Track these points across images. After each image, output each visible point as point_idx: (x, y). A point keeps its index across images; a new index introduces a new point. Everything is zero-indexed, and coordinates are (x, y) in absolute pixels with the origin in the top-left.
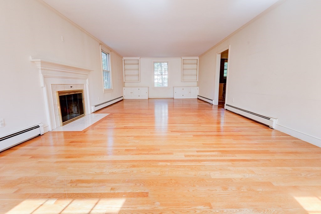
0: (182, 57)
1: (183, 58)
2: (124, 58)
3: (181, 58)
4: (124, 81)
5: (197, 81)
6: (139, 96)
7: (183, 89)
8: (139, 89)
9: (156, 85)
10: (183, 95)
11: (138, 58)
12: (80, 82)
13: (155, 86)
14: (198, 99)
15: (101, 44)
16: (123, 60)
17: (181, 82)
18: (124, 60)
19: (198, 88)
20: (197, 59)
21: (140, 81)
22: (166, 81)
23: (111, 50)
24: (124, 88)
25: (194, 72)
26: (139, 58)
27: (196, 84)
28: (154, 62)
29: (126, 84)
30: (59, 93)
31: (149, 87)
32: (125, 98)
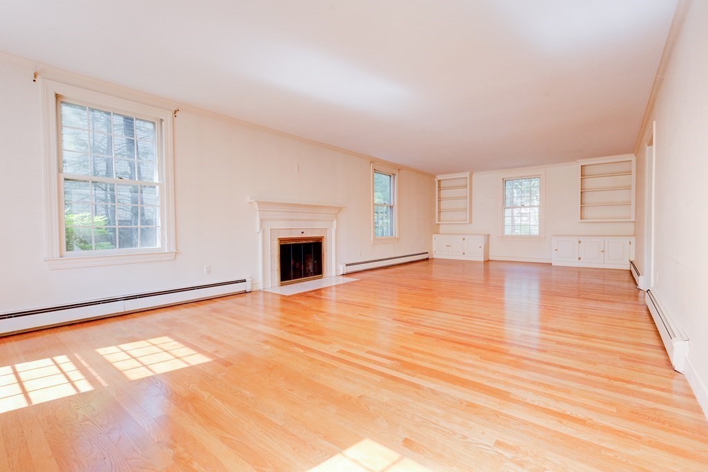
1: (582, 162)
2: (439, 177)
4: (437, 222)
5: (633, 219)
6: (464, 253)
7: (580, 242)
8: (464, 239)
9: (507, 232)
10: (579, 259)
11: (467, 175)
12: (319, 225)
13: (505, 234)
14: (630, 270)
15: (373, 161)
16: (436, 180)
18: (439, 181)
19: (633, 239)
20: (631, 161)
21: (468, 222)
22: (535, 222)
23: (400, 168)
24: (434, 236)
26: (469, 173)
29: (442, 229)
30: (281, 240)
31: (489, 235)
32: (435, 256)
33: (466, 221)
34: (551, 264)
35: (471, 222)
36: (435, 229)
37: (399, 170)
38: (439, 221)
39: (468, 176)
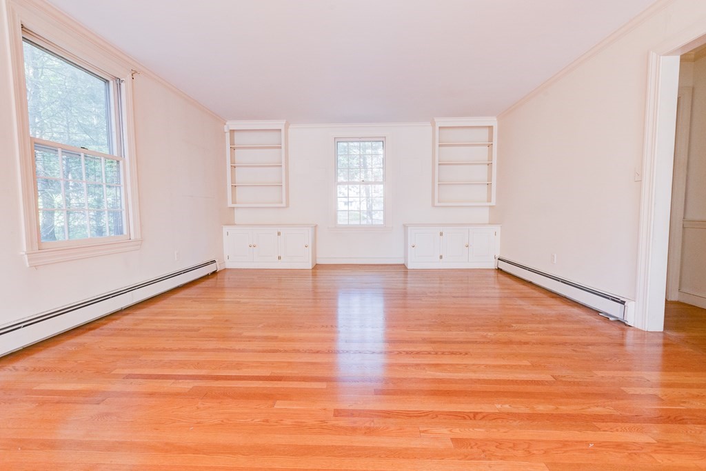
0: (436, 120)
1: (440, 122)
2: (232, 125)
3: (433, 124)
4: (230, 204)
5: (493, 203)
6: (279, 258)
7: (441, 234)
8: (279, 234)
9: (342, 220)
10: (441, 257)
11: (280, 124)
13: (339, 223)
14: (499, 270)
16: (226, 130)
17: (433, 206)
18: (232, 131)
19: (498, 228)
20: (491, 128)
21: (284, 205)
22: (378, 206)
24: (225, 229)
25: (480, 173)
26: (284, 122)
27: (484, 215)
28: (337, 140)
29: (239, 216)
31: (316, 226)
32: (229, 265)
33: (282, 203)
34: (404, 266)
35: (287, 206)
36: (226, 217)
37: (134, 73)
38: (234, 202)
39: (283, 128)
